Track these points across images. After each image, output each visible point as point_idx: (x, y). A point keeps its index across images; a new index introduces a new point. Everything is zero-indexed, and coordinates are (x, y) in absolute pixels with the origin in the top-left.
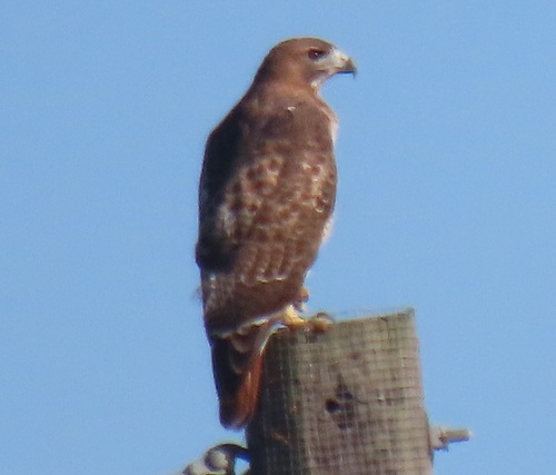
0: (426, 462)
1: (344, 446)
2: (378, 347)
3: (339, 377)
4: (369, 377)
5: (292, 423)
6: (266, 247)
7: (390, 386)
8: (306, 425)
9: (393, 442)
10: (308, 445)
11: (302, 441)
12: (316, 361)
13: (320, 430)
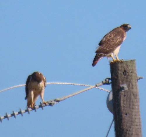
0: (137, 82)
1: (125, 79)
2: (130, 65)
3: (125, 69)
4: (129, 69)
5: (118, 75)
6: (107, 45)
7: (132, 70)
8: (120, 76)
9: (132, 78)
10: (120, 78)
11: (119, 78)
12: (121, 66)
13: (122, 76)
